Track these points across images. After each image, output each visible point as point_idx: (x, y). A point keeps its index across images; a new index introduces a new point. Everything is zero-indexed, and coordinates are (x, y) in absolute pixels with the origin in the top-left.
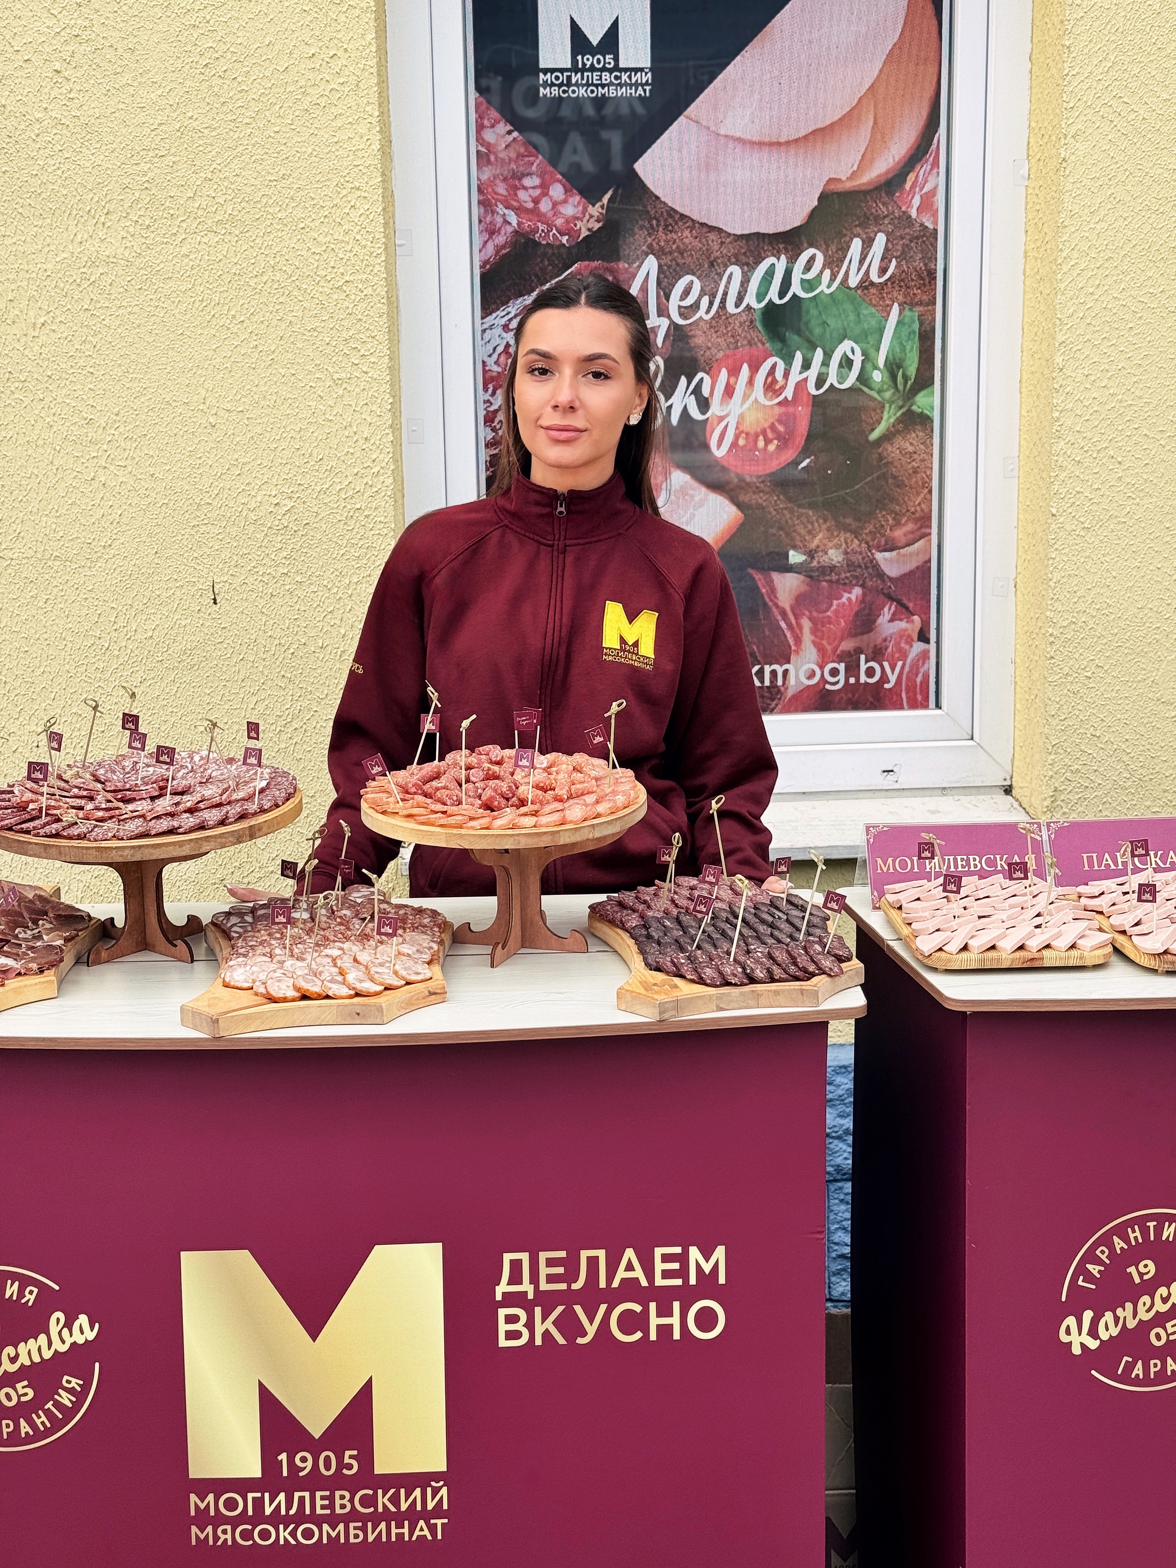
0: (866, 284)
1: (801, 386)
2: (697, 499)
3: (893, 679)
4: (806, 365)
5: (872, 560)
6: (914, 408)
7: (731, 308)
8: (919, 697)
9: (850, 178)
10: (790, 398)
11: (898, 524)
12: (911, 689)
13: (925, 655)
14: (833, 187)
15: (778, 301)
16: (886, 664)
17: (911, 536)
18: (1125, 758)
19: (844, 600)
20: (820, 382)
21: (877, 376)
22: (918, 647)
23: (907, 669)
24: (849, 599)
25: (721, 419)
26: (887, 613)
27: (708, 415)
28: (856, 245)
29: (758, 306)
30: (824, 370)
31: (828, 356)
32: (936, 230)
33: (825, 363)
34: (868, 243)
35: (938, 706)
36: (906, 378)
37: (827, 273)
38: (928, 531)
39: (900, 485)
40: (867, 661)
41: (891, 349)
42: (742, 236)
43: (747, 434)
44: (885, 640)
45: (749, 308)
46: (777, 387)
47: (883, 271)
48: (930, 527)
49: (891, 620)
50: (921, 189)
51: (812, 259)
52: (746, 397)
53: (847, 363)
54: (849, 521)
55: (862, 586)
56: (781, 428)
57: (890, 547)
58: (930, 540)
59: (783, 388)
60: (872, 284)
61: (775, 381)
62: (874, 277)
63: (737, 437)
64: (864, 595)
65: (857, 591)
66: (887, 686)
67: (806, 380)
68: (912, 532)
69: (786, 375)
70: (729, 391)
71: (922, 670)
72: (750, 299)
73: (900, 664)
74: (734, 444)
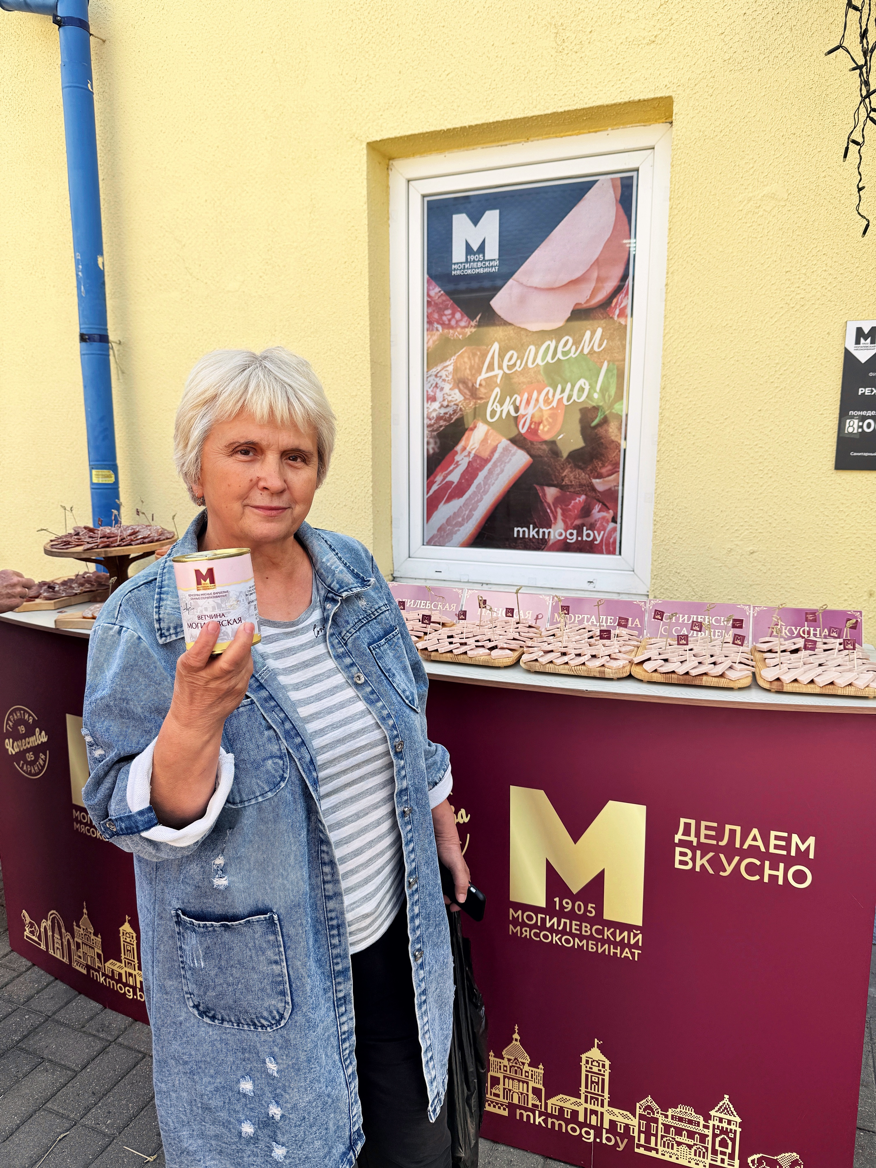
0: (592, 352)
1: (560, 400)
2: (512, 452)
3: (599, 539)
4: (563, 391)
5: (591, 483)
6: (613, 411)
7: (530, 365)
8: (611, 549)
9: (585, 303)
10: (555, 406)
11: (604, 466)
12: (608, 545)
13: (614, 530)
14: (579, 307)
15: (551, 361)
16: (596, 532)
17: (610, 472)
19: (577, 501)
20: (568, 400)
21: (596, 396)
22: (611, 525)
23: (606, 535)
24: (579, 501)
25: (524, 416)
26: (597, 507)
27: (519, 414)
28: (588, 334)
29: (542, 364)
30: (571, 393)
31: (573, 386)
32: (626, 326)
33: (572, 390)
34: (593, 333)
35: (620, 553)
36: (609, 396)
37: (574, 348)
38: (617, 470)
39: (606, 448)
40: (587, 530)
41: (603, 382)
42: (536, 332)
43: (535, 423)
44: (596, 521)
45: (538, 365)
46: (550, 401)
47: (600, 345)
48: (619, 468)
49: (599, 512)
50: (620, 306)
51: (567, 342)
52: (535, 406)
53: (582, 390)
54: (580, 464)
55: (586, 495)
56: (550, 420)
57: (600, 476)
58: (619, 475)
59: (552, 401)
60: (595, 352)
61: (548, 398)
62: (596, 349)
63: (531, 424)
64: (586, 499)
65: (583, 497)
66: (596, 542)
67: (562, 398)
68: (610, 470)
69: (554, 396)
70: (528, 402)
71: (613, 536)
72: (539, 361)
73: (602, 533)
74: (529, 427)
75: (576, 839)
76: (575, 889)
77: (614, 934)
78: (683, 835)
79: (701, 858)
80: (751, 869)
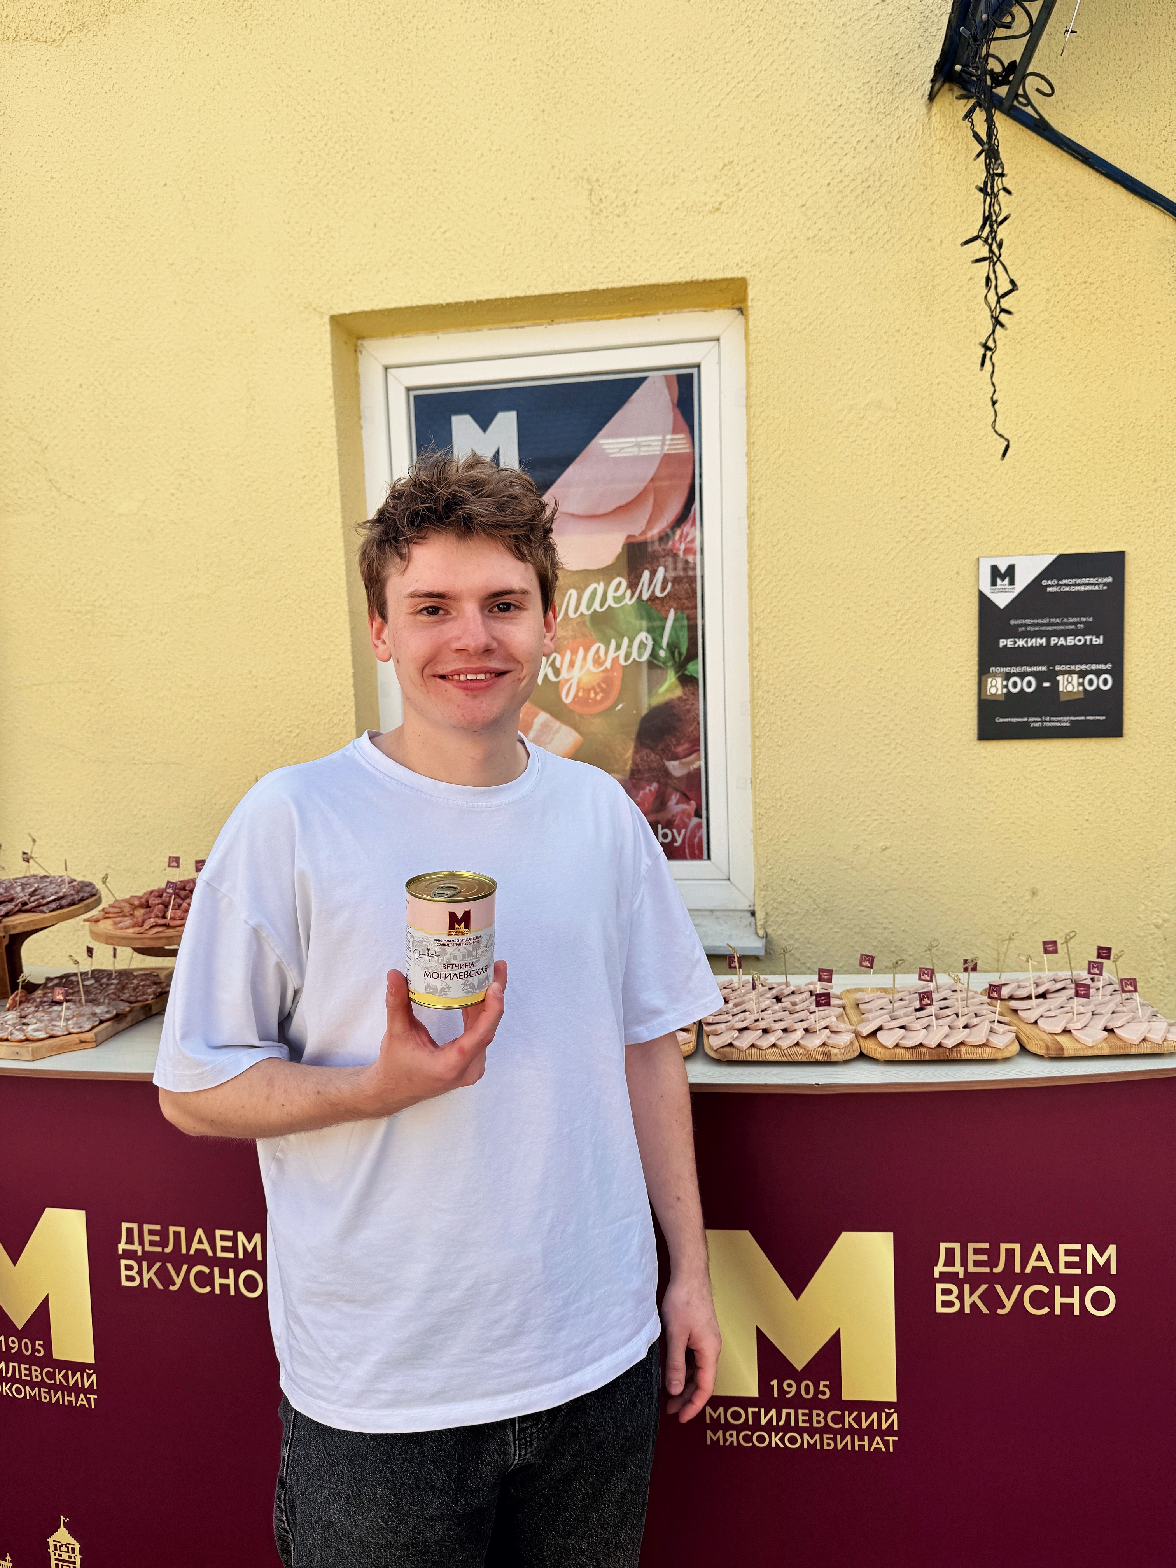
0: (653, 598)
1: (615, 660)
2: (555, 728)
3: (679, 840)
4: (618, 648)
5: (664, 766)
6: (686, 672)
7: (571, 614)
8: (697, 852)
9: (641, 535)
10: (609, 668)
11: (679, 744)
12: (692, 846)
13: (699, 826)
14: (632, 540)
15: (599, 610)
16: (675, 831)
17: (687, 751)
18: (814, 895)
19: (647, 790)
20: (626, 659)
21: (662, 653)
22: (695, 820)
23: (688, 834)
24: (650, 790)
25: (567, 681)
26: (674, 798)
27: (560, 678)
28: (646, 574)
29: (588, 613)
30: (629, 650)
31: (631, 641)
32: (695, 564)
33: (630, 646)
34: (653, 574)
35: (709, 858)
36: (680, 654)
37: (629, 592)
38: (697, 748)
39: (680, 720)
40: (663, 828)
41: (671, 636)
42: (577, 572)
43: (584, 689)
44: (673, 816)
45: (582, 614)
46: (601, 661)
47: (663, 589)
48: (699, 745)
49: (677, 803)
50: (685, 540)
51: (619, 584)
52: (582, 667)
53: (642, 646)
54: (648, 742)
55: (658, 782)
56: (604, 686)
57: (675, 757)
58: (699, 755)
59: (605, 661)
60: (657, 598)
61: (599, 657)
62: (658, 593)
63: (577, 692)
64: (659, 787)
65: (655, 786)
66: (676, 845)
67: (618, 657)
68: (688, 749)
69: (606, 654)
70: (572, 664)
71: (698, 835)
72: (583, 608)
73: (683, 831)
74: (576, 696)
75: (797, 1293)
76: (799, 1364)
77: (858, 1420)
78: (945, 1265)
79: (971, 1294)
80: (1038, 1300)
